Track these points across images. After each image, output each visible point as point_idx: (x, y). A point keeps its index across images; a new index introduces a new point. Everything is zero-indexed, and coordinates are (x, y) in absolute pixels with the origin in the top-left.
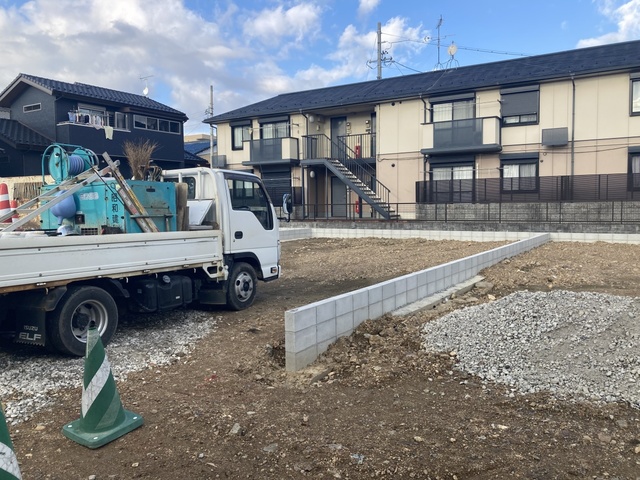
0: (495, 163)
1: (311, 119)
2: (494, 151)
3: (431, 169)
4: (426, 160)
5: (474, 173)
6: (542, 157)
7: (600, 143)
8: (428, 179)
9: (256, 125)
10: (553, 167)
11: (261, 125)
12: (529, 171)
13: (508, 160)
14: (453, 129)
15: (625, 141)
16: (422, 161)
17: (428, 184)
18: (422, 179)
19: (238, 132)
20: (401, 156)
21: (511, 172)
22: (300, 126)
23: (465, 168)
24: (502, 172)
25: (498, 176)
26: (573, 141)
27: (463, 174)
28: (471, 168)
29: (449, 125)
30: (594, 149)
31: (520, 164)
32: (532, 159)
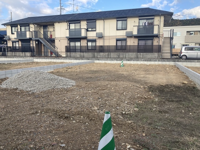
0: (85, 41)
1: (36, 26)
2: (85, 38)
3: (70, 42)
4: (68, 40)
5: (81, 44)
6: (97, 40)
7: (110, 37)
8: (69, 45)
9: (19, 27)
10: (99, 43)
11: (21, 27)
12: (94, 44)
13: (89, 41)
14: (75, 31)
15: (115, 37)
16: (67, 40)
17: (69, 47)
18: (67, 45)
19: (13, 28)
20: (62, 38)
21: (90, 44)
22: (32, 28)
23: (78, 43)
24: (87, 44)
25: (86, 45)
26: (104, 36)
27: (78, 44)
28: (80, 43)
29: (74, 30)
30: (109, 39)
31: (92, 42)
32: (94, 41)
